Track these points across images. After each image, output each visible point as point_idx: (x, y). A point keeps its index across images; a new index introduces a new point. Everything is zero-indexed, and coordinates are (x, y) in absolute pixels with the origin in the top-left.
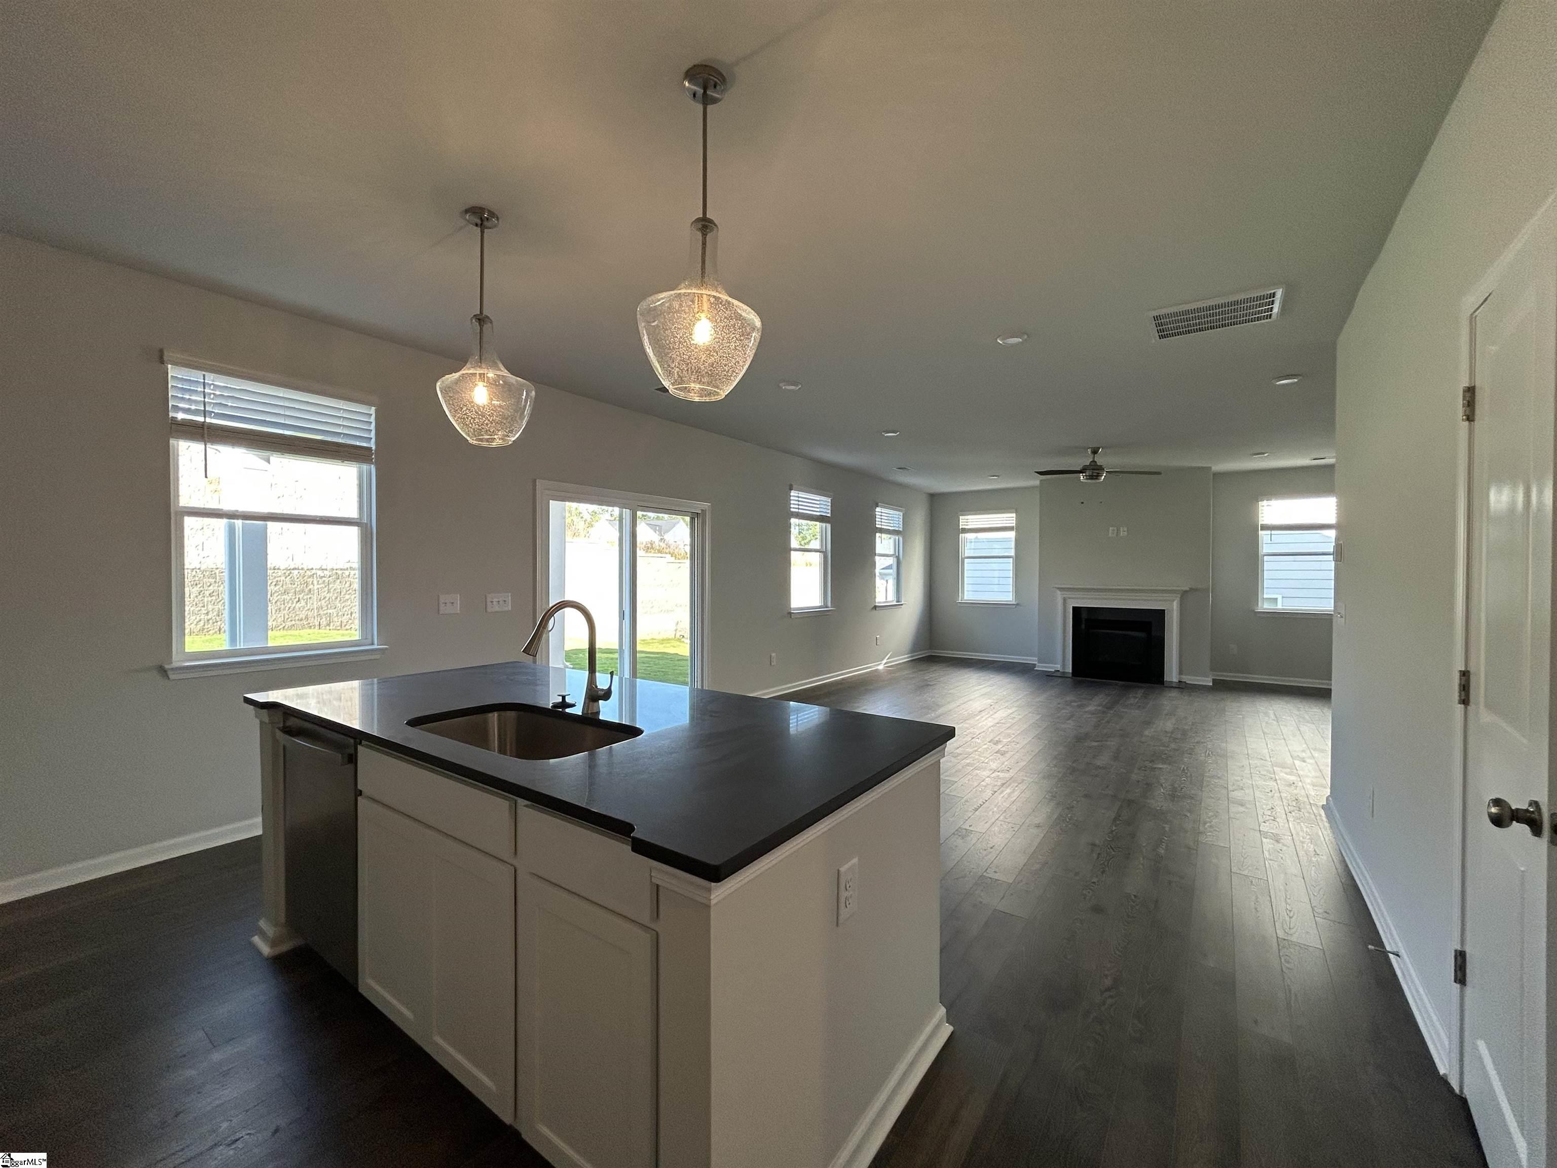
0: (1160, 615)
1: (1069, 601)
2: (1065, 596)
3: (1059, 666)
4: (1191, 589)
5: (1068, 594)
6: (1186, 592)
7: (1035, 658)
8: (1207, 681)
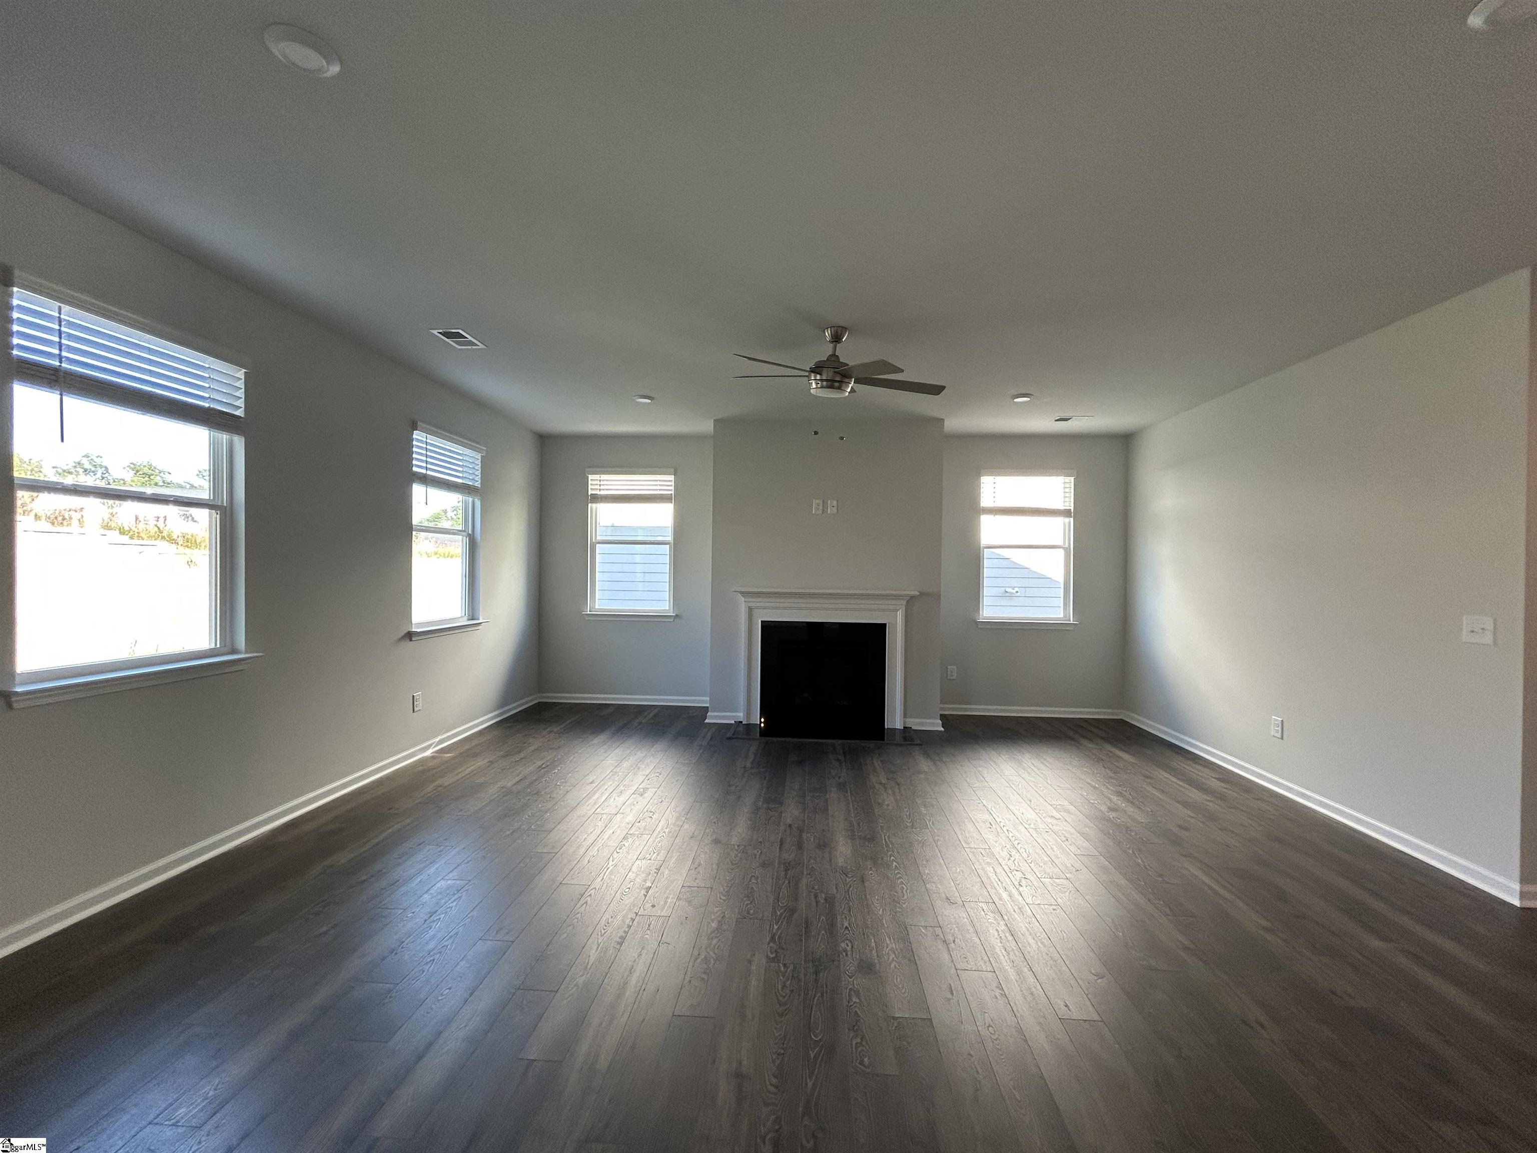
0: (878, 632)
1: (756, 612)
2: (750, 604)
3: (741, 714)
4: (922, 594)
5: (755, 602)
6: (912, 597)
7: (704, 698)
8: (933, 724)
